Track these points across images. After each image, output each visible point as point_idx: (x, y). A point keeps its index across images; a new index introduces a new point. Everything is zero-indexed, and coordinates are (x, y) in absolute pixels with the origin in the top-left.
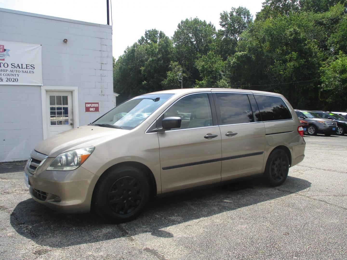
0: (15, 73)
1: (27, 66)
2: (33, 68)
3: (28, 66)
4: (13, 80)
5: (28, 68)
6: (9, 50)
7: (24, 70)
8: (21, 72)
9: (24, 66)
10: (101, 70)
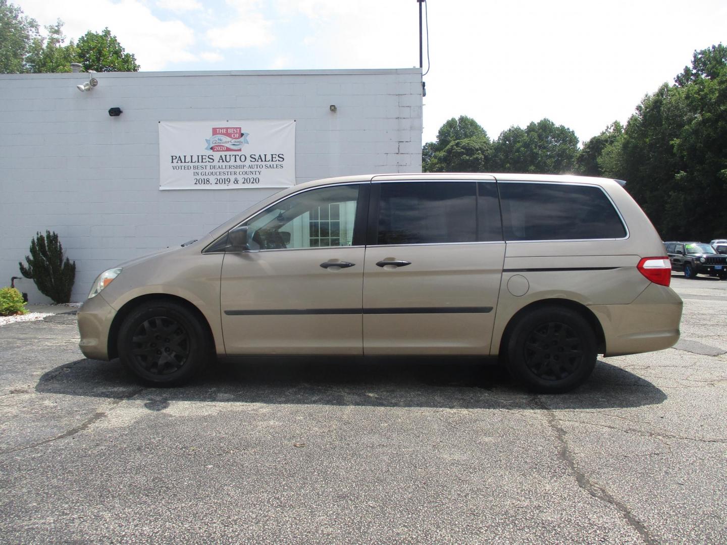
0: (255, 169)
1: (272, 158)
2: (282, 160)
3: (274, 156)
4: (252, 180)
5: (274, 159)
6: (248, 134)
7: (268, 164)
8: (264, 167)
9: (269, 158)
10: (399, 155)
